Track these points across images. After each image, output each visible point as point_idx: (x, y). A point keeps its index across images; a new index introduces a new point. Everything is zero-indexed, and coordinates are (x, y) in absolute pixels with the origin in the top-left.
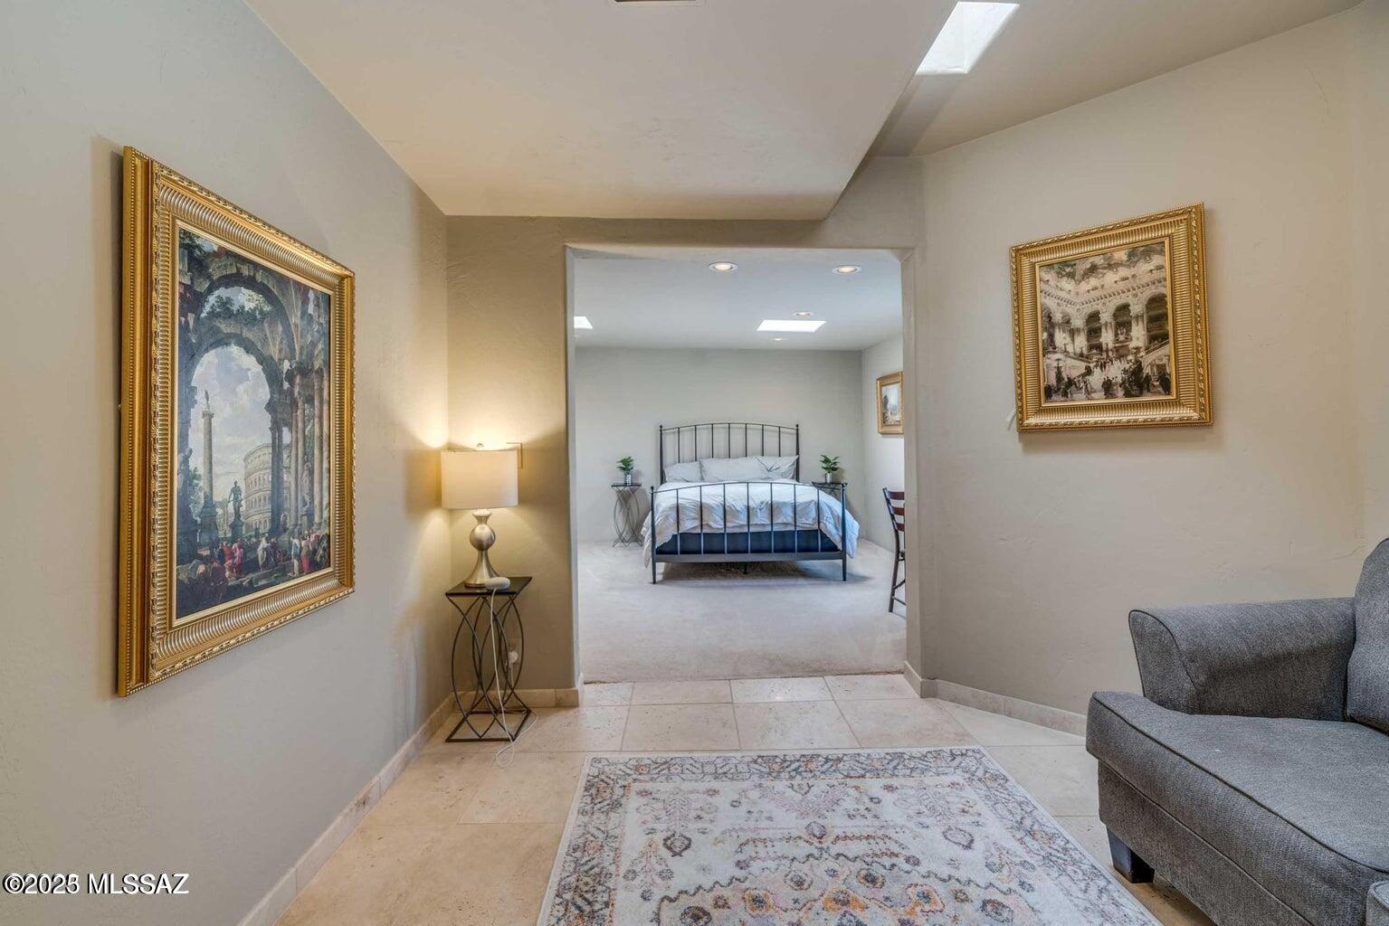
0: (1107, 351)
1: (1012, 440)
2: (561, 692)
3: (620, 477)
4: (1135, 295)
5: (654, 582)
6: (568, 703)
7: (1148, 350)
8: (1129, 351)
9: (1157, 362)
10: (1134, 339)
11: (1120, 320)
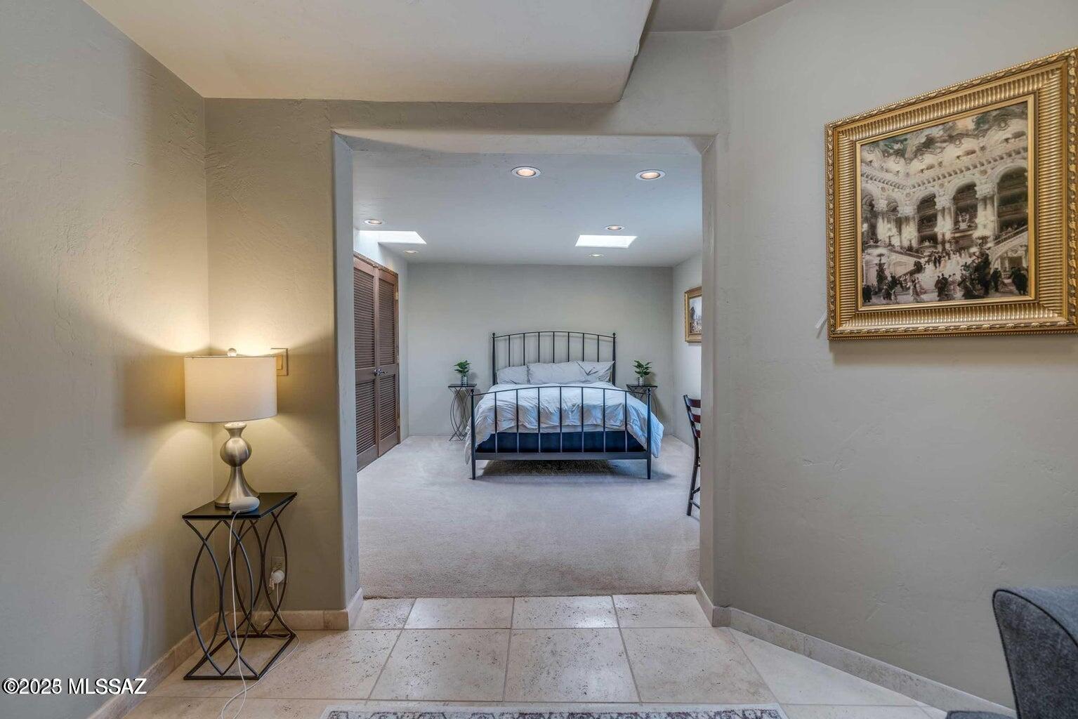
0: (943, 243)
1: (821, 349)
2: (330, 614)
3: (457, 379)
4: (985, 172)
5: (474, 478)
6: (336, 626)
7: (998, 240)
8: (972, 241)
9: (1010, 254)
10: (979, 226)
11: (962, 204)
